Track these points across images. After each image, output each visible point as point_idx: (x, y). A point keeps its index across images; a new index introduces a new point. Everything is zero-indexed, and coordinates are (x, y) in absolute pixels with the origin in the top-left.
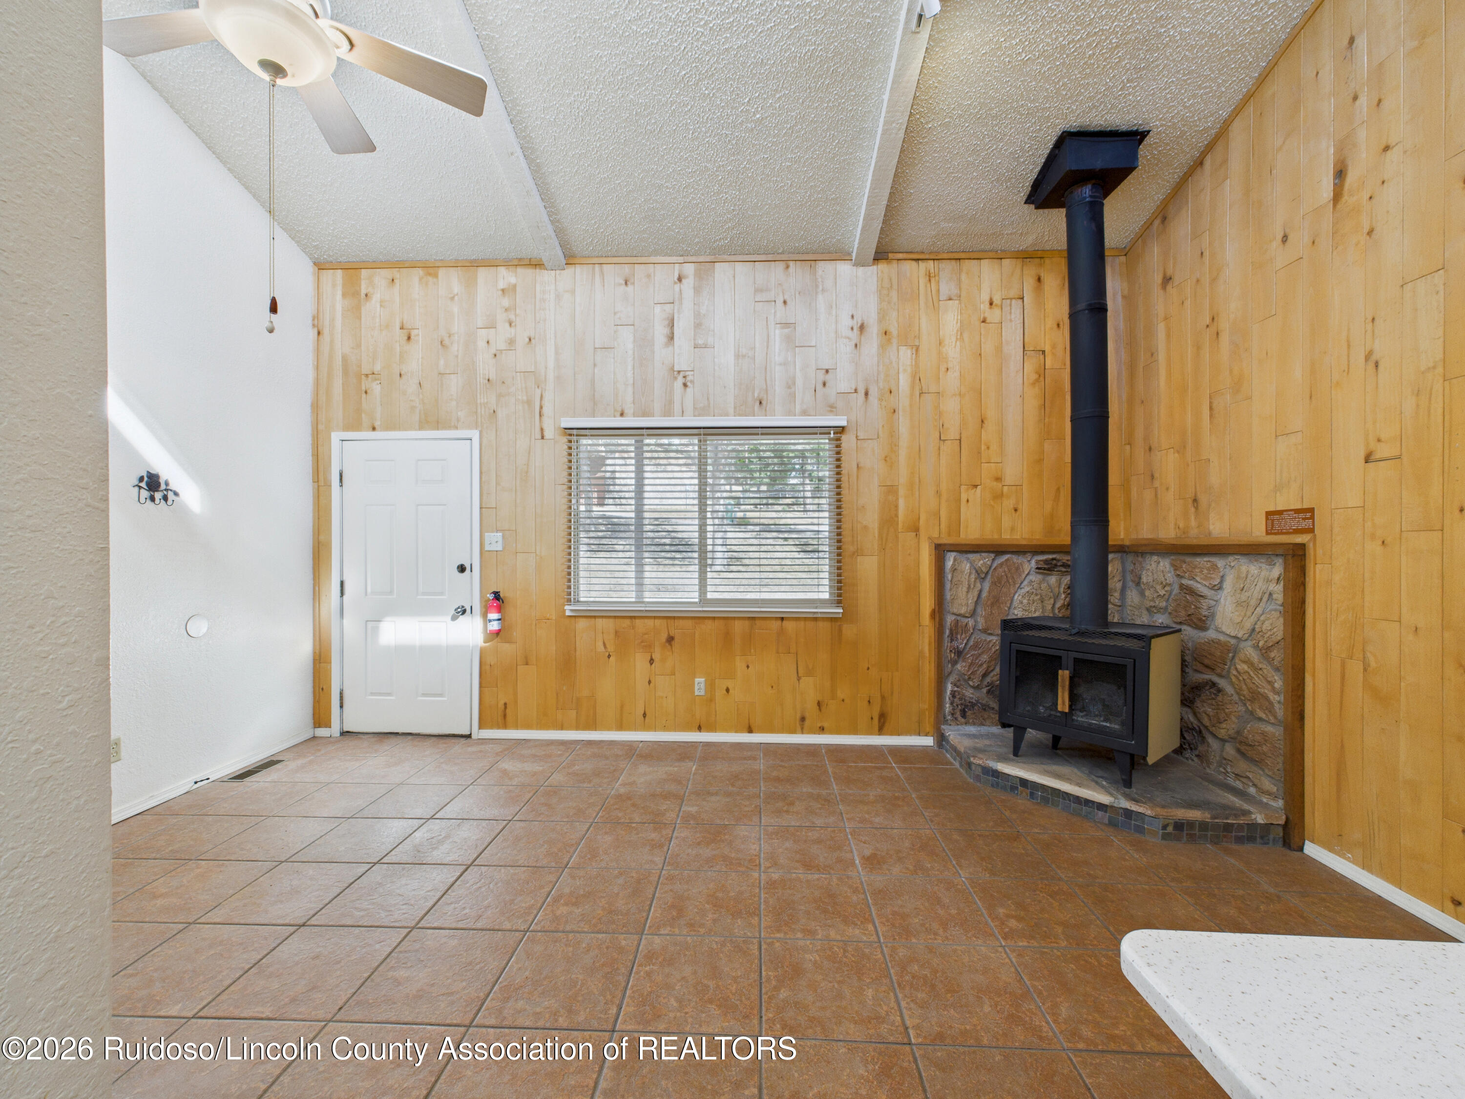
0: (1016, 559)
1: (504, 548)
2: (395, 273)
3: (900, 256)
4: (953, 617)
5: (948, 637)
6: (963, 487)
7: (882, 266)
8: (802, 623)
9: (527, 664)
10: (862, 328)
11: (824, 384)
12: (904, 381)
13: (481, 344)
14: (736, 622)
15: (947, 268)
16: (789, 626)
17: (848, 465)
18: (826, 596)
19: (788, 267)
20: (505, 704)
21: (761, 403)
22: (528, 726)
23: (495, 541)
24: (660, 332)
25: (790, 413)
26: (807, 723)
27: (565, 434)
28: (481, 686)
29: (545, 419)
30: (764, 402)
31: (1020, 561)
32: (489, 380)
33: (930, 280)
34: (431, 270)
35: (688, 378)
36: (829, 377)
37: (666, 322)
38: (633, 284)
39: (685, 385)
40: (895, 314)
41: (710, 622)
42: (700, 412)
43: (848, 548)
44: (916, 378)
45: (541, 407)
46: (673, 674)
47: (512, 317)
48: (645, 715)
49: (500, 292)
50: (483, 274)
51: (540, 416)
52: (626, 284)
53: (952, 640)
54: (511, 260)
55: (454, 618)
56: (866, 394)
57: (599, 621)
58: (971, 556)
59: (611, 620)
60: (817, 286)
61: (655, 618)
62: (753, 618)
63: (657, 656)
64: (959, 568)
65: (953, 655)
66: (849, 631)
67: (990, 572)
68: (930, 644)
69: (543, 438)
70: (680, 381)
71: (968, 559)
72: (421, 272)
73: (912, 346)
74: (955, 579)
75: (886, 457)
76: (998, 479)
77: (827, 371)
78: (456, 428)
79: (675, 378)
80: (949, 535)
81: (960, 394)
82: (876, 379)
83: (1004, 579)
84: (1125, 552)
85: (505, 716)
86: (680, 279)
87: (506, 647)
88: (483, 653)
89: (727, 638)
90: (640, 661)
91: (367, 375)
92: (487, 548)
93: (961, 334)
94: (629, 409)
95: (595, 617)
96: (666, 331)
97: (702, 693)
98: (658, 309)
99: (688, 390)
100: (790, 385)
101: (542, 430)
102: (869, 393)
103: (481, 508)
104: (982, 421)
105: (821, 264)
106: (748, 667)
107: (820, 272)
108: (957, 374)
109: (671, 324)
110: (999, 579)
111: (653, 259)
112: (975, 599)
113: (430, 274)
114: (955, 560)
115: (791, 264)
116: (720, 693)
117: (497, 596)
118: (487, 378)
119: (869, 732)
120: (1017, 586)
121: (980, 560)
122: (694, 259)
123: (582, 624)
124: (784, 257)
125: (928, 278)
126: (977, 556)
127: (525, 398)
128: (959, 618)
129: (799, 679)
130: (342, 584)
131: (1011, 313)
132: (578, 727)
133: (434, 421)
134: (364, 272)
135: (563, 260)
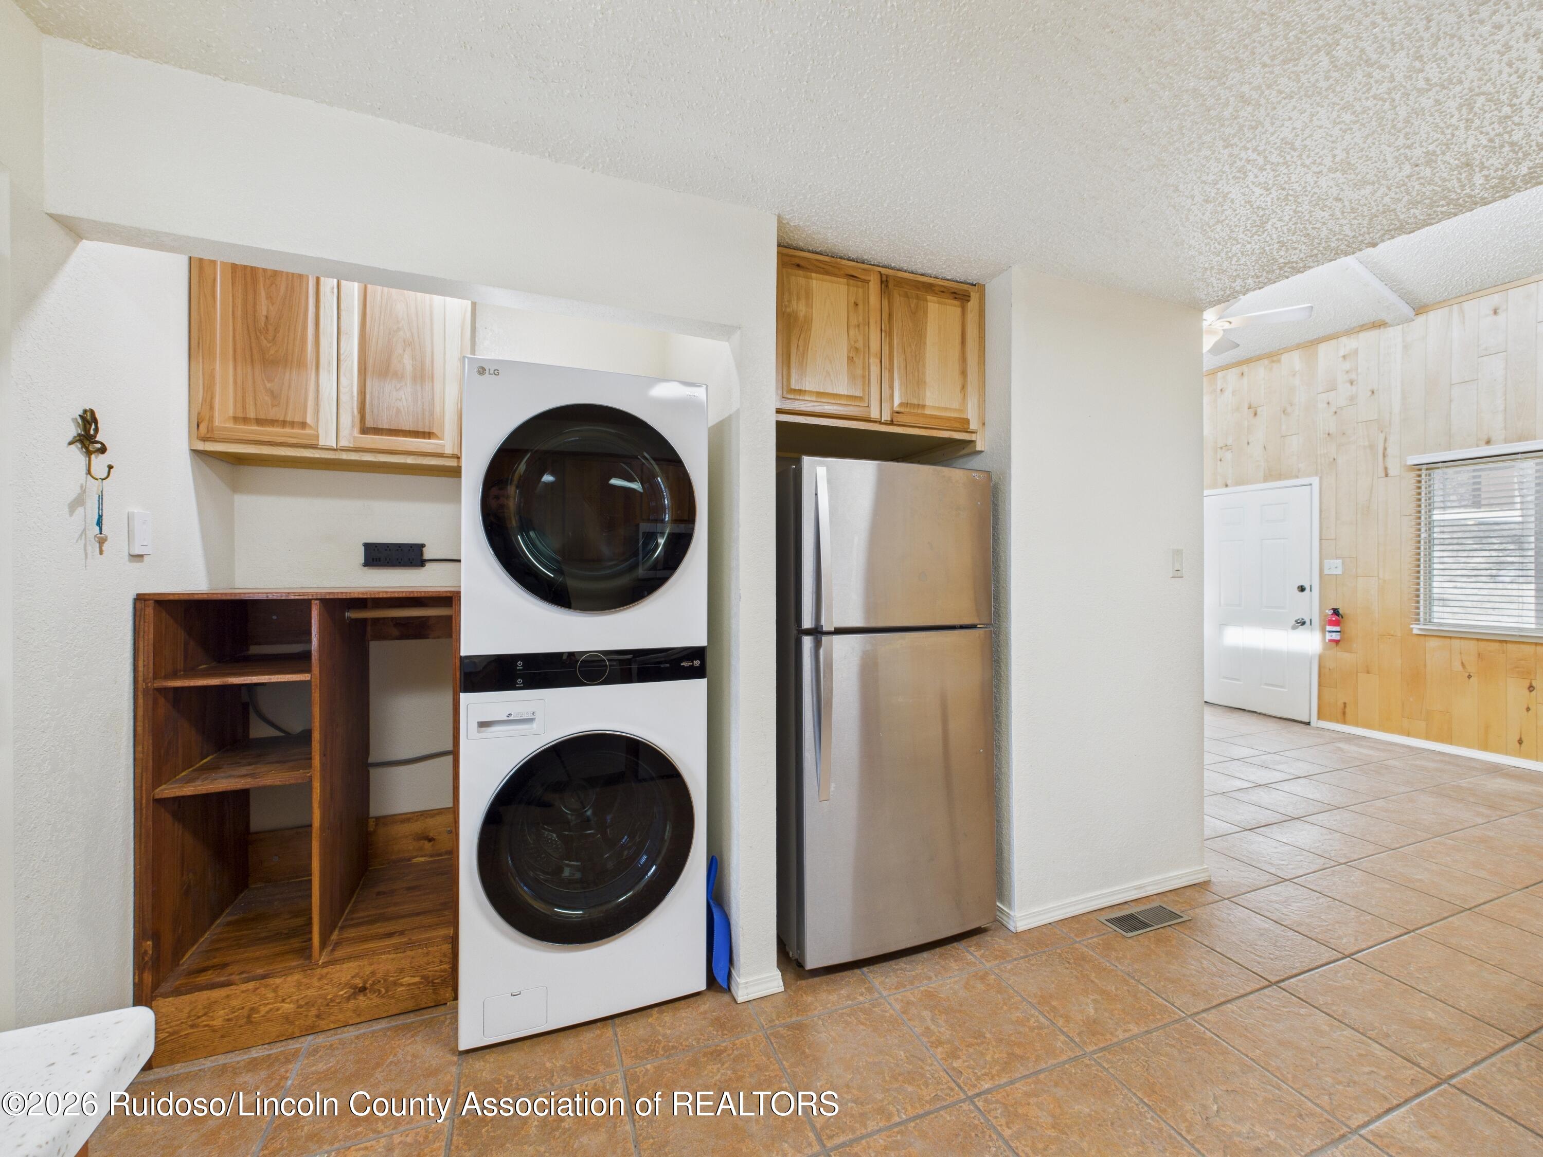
1: (1344, 572)
2: (1245, 368)
9: (1368, 672)
13: (1322, 406)
20: (1345, 704)
22: (1369, 726)
23: (1334, 567)
27: (1414, 470)
28: (1320, 685)
29: (1390, 459)
32: (1329, 434)
34: (1275, 358)
38: (1506, 310)
45: (1385, 449)
47: (1353, 376)
48: (1520, 742)
49: (1341, 359)
50: (1323, 348)
51: (1384, 456)
52: (1496, 313)
54: (1354, 328)
55: (1294, 628)
57: (1455, 641)
59: (1473, 642)
61: (1536, 644)
63: (1538, 684)
69: (1387, 475)
72: (1266, 362)
78: (1297, 477)
85: (1344, 713)
87: (1344, 657)
88: (1321, 658)
90: (1513, 686)
91: (1221, 448)
92: (1326, 572)
94: (1499, 435)
95: (1449, 637)
103: (1321, 540)
113: (1273, 361)
117: (1336, 612)
118: (1327, 432)
123: (1433, 643)
127: (1367, 444)
132: (1428, 737)
133: (1274, 473)
134: (1220, 374)
135: (1411, 313)
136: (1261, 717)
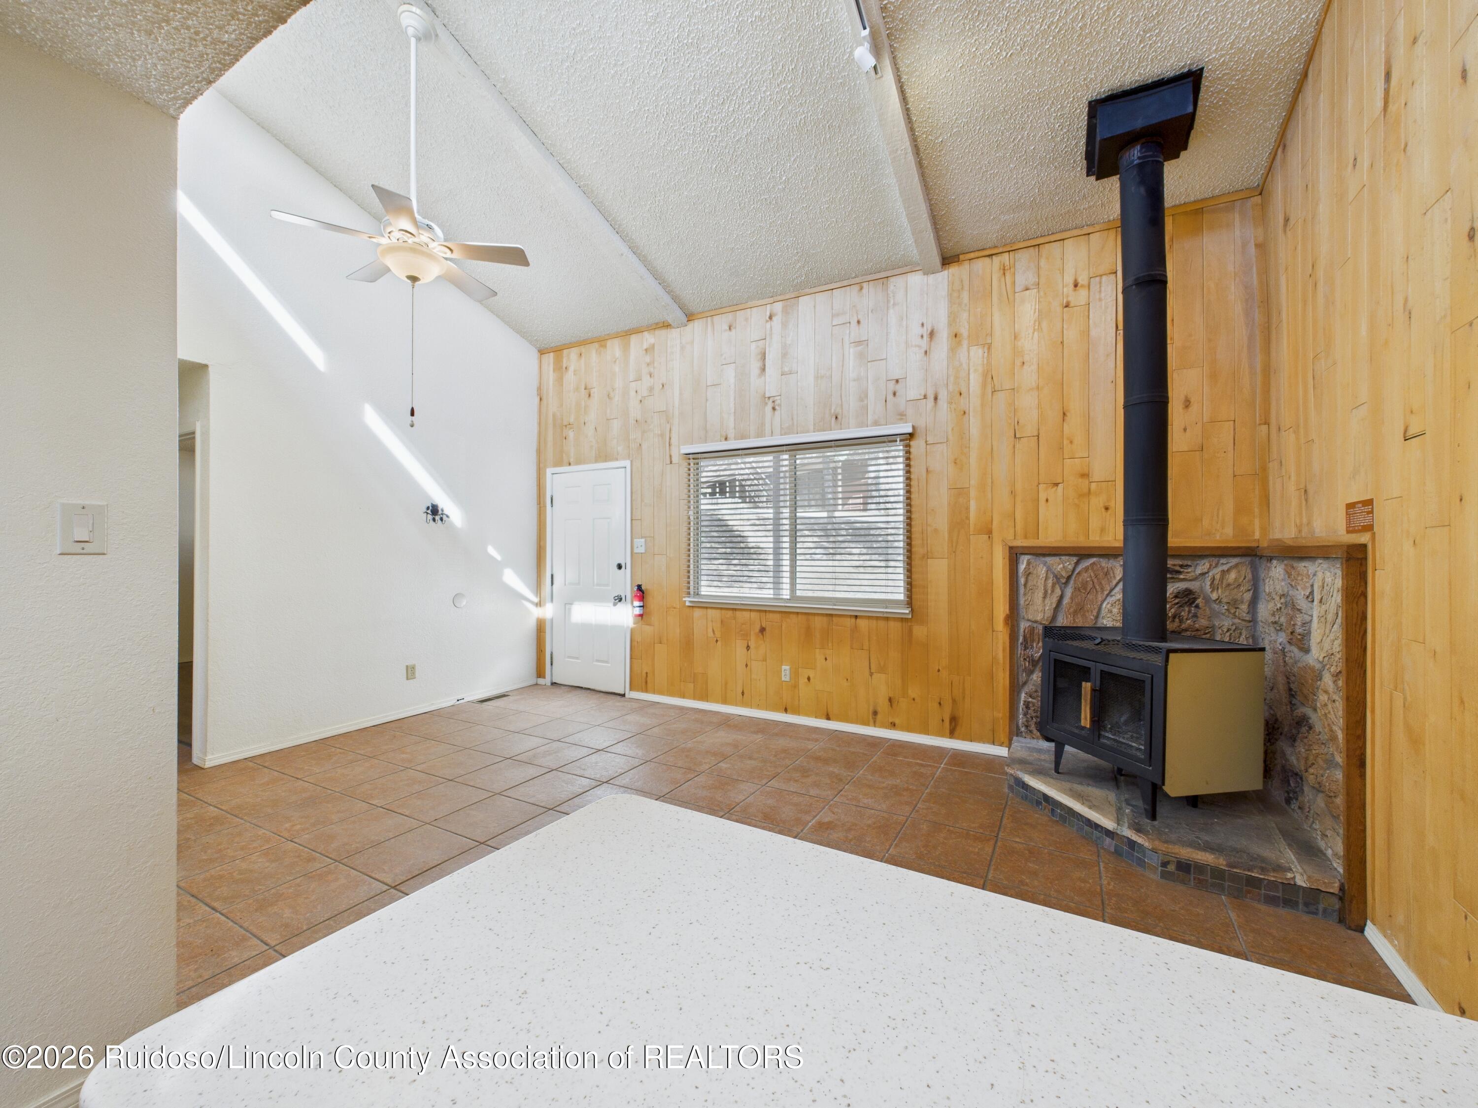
0: (1104, 563)
1: (646, 550)
2: (583, 349)
3: (972, 255)
4: (1028, 624)
5: (1021, 644)
6: (1041, 486)
7: (953, 269)
8: (874, 623)
9: (661, 643)
10: (932, 334)
11: (894, 394)
12: (975, 381)
13: (633, 393)
14: (816, 618)
15: (1023, 259)
16: (862, 623)
17: (918, 470)
18: (901, 597)
19: (861, 288)
20: (647, 673)
21: (836, 418)
22: (661, 693)
23: (640, 545)
24: (755, 366)
25: (862, 424)
26: (879, 717)
27: (686, 459)
28: (631, 658)
29: (673, 448)
30: (839, 417)
31: (1110, 565)
32: (637, 421)
33: (1004, 274)
34: (603, 343)
35: (777, 403)
36: (898, 387)
37: (759, 357)
38: (735, 328)
39: (774, 409)
40: (965, 315)
41: (793, 617)
42: (785, 432)
43: (918, 550)
44: (988, 376)
45: (670, 439)
46: (765, 660)
47: (652, 370)
48: (743, 693)
49: (644, 352)
50: (634, 339)
51: (670, 445)
52: (730, 329)
53: (1026, 648)
54: (651, 325)
55: (615, 605)
56: (936, 399)
57: (710, 611)
58: (1050, 560)
59: (718, 611)
60: (888, 301)
61: (751, 610)
62: (831, 615)
63: (752, 644)
64: (1035, 572)
65: (1027, 664)
66: (919, 631)
67: (1073, 577)
68: (1004, 650)
69: (671, 463)
70: (770, 405)
71: (1045, 564)
72: (596, 345)
73: (984, 345)
74: (1030, 584)
75: (956, 460)
76: (1085, 475)
77: (897, 381)
78: (617, 459)
79: (766, 404)
80: (1026, 537)
81: (1038, 388)
82: (945, 382)
83: (1090, 586)
84: (1256, 555)
85: (646, 682)
86: (771, 318)
87: (648, 629)
88: (632, 631)
89: (808, 632)
90: (739, 647)
91: (566, 426)
92: (636, 551)
93: (1039, 324)
94: (731, 435)
95: (707, 608)
96: (759, 364)
97: (788, 679)
98: (753, 345)
99: (776, 412)
100: (863, 396)
101: (671, 456)
102: (939, 398)
103: (634, 520)
104: (1064, 414)
105: (892, 279)
106: (826, 659)
107: (891, 287)
108: (1034, 367)
109: (763, 356)
110: (1084, 585)
111: (750, 304)
112: (1054, 606)
113: (601, 346)
114: (1029, 563)
115: (865, 285)
116: (803, 681)
117: (639, 587)
118: (636, 419)
119: (940, 734)
120: (1106, 593)
121: (1059, 564)
122: (779, 298)
123: (697, 613)
124: (857, 280)
125: (1002, 272)
126: (1057, 559)
127: (659, 432)
128: (1035, 625)
129: (871, 674)
130: (552, 576)
131: (1100, 291)
132: (695, 698)
133: (603, 455)
134: (565, 352)
135: (684, 319)
136: (593, 693)
